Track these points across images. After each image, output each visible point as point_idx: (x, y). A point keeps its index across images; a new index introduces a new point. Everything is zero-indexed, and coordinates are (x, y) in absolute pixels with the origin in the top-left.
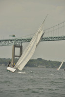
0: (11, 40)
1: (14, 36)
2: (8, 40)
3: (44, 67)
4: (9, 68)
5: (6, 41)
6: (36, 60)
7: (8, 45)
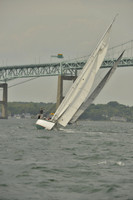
0: (55, 66)
1: (60, 56)
2: (49, 66)
3: (122, 119)
4: (40, 122)
5: (44, 66)
6: (105, 106)
7: (49, 75)
